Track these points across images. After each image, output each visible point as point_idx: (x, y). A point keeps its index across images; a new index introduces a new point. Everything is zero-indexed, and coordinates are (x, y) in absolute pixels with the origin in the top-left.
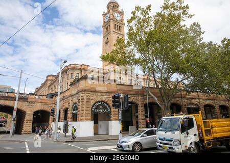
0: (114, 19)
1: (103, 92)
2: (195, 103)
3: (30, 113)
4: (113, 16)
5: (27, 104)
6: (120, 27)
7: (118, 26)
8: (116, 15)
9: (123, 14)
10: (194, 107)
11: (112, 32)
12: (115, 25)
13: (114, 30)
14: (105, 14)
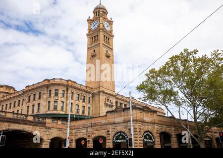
0: (104, 29)
1: (148, 123)
2: (209, 136)
3: (47, 140)
4: (103, 26)
5: (45, 130)
6: (109, 39)
7: (107, 37)
8: (106, 24)
9: (112, 24)
10: (209, 140)
11: (101, 45)
12: (104, 36)
13: (103, 42)
14: (91, 20)
